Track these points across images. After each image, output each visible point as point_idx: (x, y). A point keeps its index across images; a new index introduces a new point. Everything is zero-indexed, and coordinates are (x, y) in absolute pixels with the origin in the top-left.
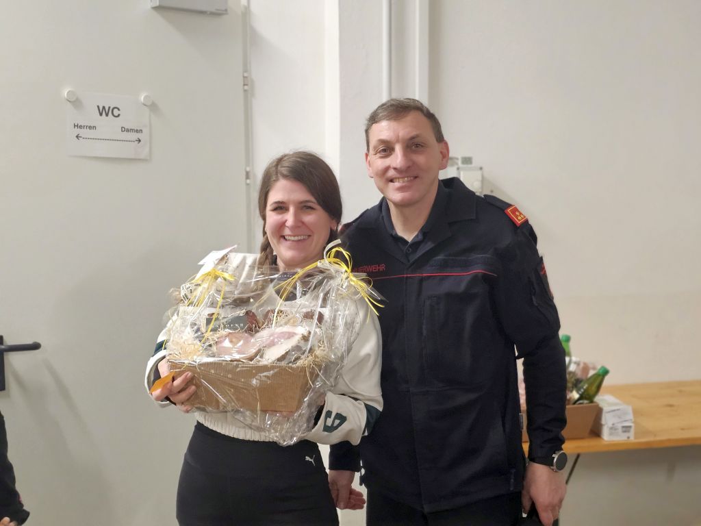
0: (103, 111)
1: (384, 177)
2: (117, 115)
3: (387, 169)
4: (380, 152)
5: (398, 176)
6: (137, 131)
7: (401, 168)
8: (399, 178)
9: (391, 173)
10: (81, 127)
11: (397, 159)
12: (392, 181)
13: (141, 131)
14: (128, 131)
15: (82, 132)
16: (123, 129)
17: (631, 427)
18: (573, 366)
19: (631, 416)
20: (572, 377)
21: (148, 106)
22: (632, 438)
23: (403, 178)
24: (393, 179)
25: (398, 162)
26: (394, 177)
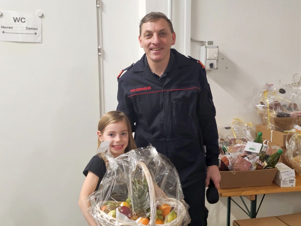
0: (16, 20)
1: (149, 48)
2: (23, 21)
3: (150, 44)
4: (146, 36)
5: (154, 47)
6: (34, 29)
7: (156, 44)
8: (155, 48)
9: (152, 46)
10: (5, 27)
11: (154, 39)
12: (151, 49)
13: (37, 29)
14: (29, 29)
15: (5, 30)
17: (294, 180)
18: (264, 149)
19: (294, 175)
20: (263, 154)
21: (40, 17)
22: (294, 186)
23: (157, 48)
24: (152, 48)
25: (155, 41)
26: (153, 47)
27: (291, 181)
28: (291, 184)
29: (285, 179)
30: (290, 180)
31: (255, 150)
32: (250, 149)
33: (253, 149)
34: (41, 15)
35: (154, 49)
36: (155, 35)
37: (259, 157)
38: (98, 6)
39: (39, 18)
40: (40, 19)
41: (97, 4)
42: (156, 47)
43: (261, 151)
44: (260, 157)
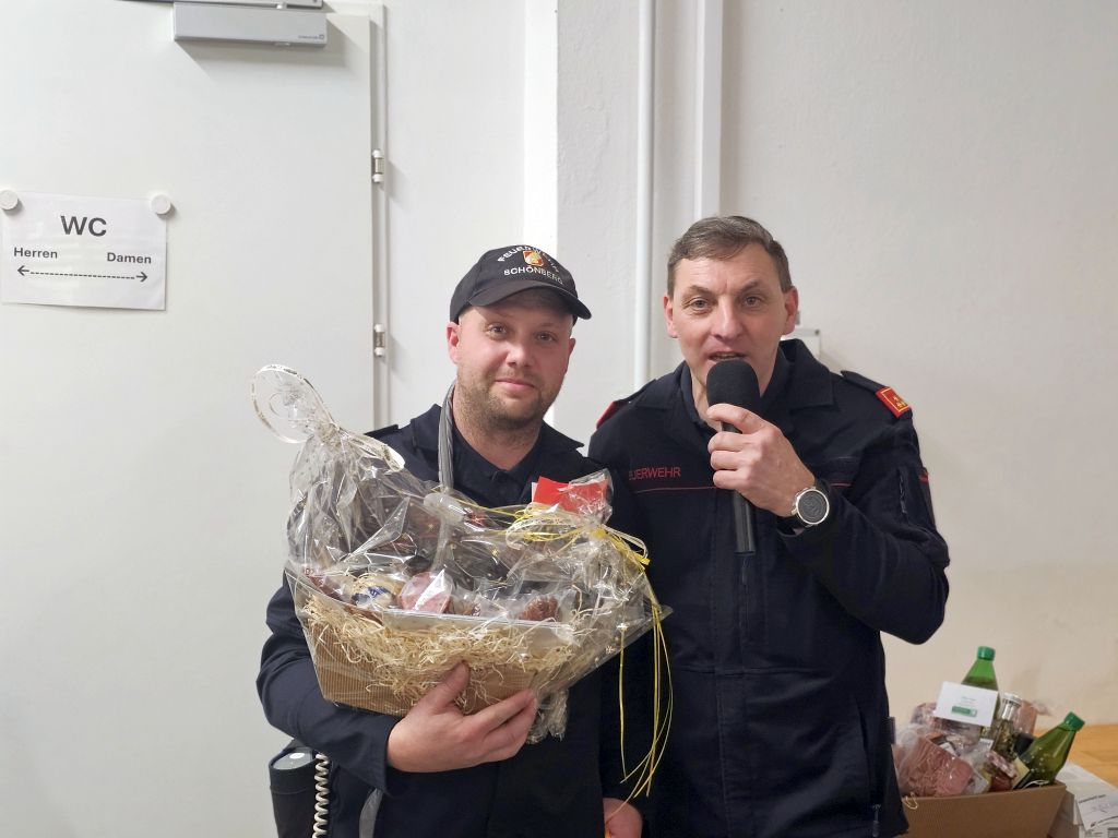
0: (73, 226)
2: (100, 232)
3: (704, 336)
4: (692, 305)
6: (139, 260)
9: (712, 343)
10: (27, 253)
11: (722, 319)
13: (148, 260)
14: (121, 259)
15: (31, 263)
16: (111, 257)
18: (1009, 711)
20: (1006, 731)
21: (160, 216)
25: (725, 323)
29: (1092, 825)
30: (1110, 829)
31: (974, 716)
32: (955, 710)
33: (967, 712)
34: (165, 211)
36: (724, 303)
37: (992, 742)
38: (377, 178)
39: (157, 218)
40: (162, 224)
41: (373, 172)
43: (995, 717)
44: (996, 741)
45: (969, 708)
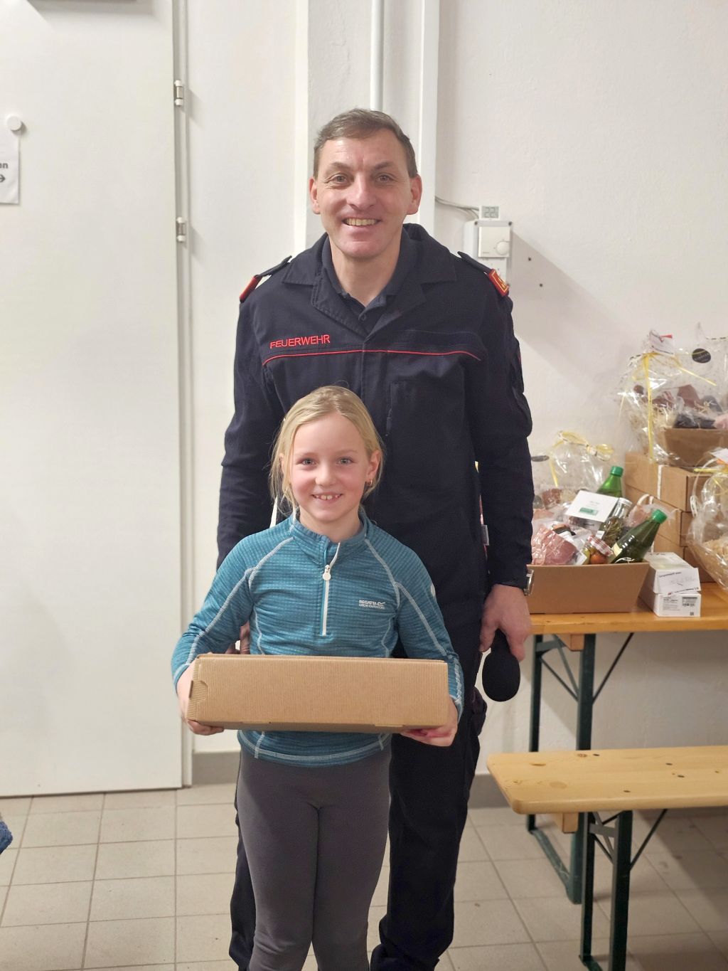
1: (338, 215)
3: (342, 203)
4: (333, 180)
5: (354, 216)
7: (361, 205)
8: (356, 218)
9: (347, 210)
11: (356, 193)
12: (345, 221)
17: (695, 598)
18: (621, 511)
19: (697, 583)
20: (617, 525)
22: (697, 615)
23: (362, 219)
24: (348, 218)
25: (358, 196)
26: (349, 216)
27: (689, 601)
28: (689, 609)
29: (670, 594)
30: (684, 598)
31: (595, 515)
32: (582, 510)
33: (591, 512)
34: (18, 128)
35: (353, 222)
36: (359, 180)
37: (603, 532)
38: (178, 102)
41: (175, 98)
42: (359, 216)
43: (610, 515)
44: (607, 534)
45: (593, 509)
